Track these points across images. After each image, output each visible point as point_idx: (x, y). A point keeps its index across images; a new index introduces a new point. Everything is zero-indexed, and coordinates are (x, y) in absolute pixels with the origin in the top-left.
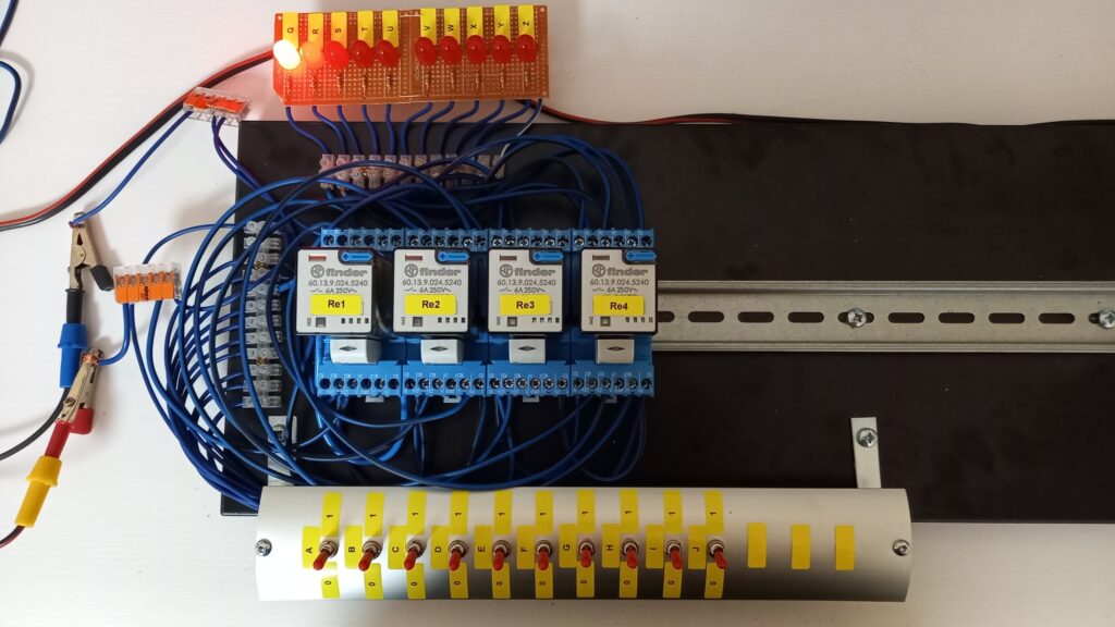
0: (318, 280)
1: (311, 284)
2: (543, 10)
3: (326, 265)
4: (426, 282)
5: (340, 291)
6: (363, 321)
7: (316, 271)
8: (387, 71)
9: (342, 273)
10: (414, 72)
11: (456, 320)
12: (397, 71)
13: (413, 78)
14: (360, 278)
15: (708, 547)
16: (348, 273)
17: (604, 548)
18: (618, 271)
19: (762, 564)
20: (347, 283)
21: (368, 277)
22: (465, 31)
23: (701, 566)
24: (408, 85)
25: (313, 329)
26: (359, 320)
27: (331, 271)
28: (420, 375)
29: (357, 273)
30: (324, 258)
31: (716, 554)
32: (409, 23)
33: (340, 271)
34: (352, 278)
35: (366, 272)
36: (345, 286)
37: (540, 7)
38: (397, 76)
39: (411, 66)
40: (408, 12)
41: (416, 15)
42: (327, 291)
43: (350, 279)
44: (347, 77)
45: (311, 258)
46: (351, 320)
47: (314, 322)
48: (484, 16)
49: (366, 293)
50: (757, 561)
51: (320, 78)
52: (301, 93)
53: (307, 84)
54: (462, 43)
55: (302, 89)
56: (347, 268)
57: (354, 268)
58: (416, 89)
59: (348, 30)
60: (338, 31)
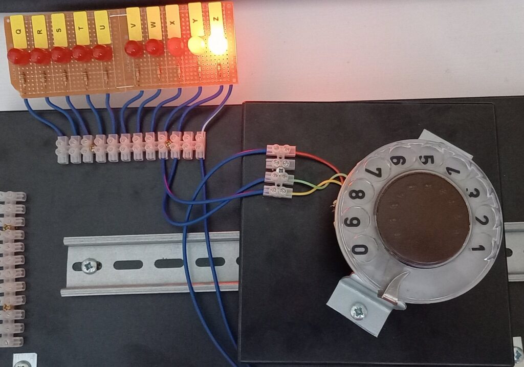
8: (103, 64)
13: (126, 70)
22: (165, 27)
24: (122, 77)
32: (117, 22)
38: (112, 69)
39: (122, 58)
41: (123, 14)
44: (71, 72)
48: (180, 13)
51: (49, 73)
52: (35, 87)
53: (39, 78)
54: (164, 38)
55: (34, 83)
58: (129, 79)
59: (67, 30)
60: (58, 30)
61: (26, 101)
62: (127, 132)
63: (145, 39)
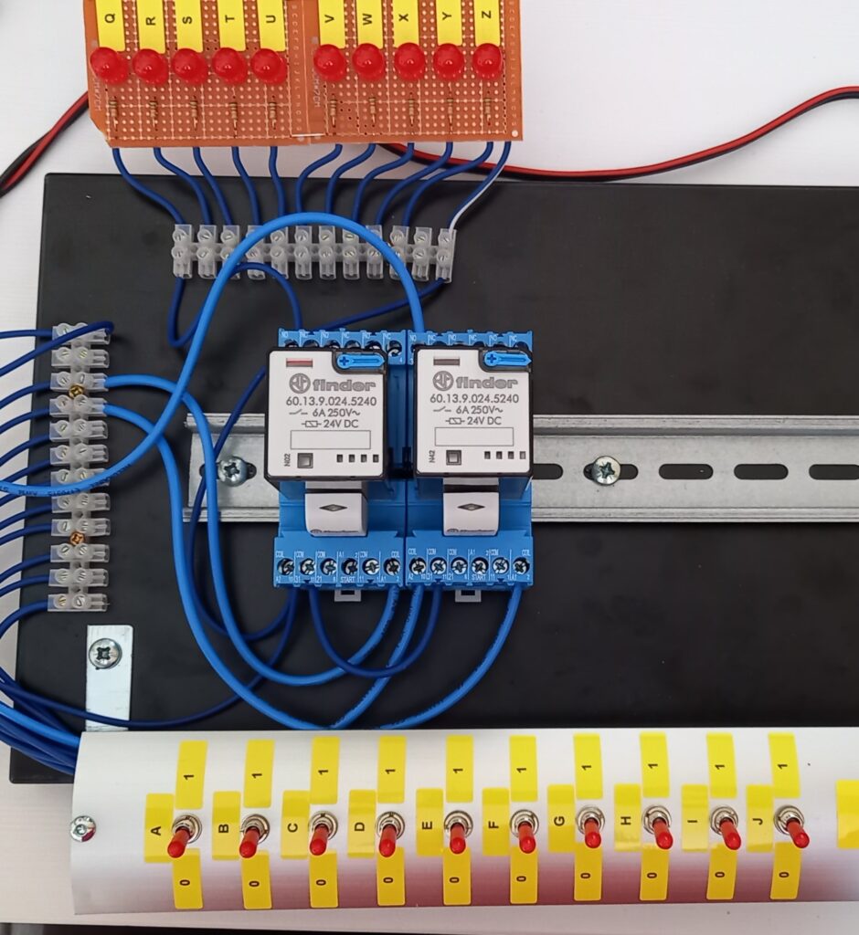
0: (301, 396)
1: (289, 402)
4: (465, 397)
6: (369, 459)
7: (298, 383)
8: (269, 90)
9: (336, 386)
10: (312, 94)
11: (511, 454)
12: (285, 93)
13: (312, 105)
14: (364, 394)
16: (346, 386)
20: (345, 402)
21: (378, 392)
24: (303, 117)
25: (293, 470)
26: (364, 457)
29: (359, 387)
30: (309, 364)
32: (299, 9)
33: (335, 384)
34: (354, 393)
35: (373, 385)
36: (343, 406)
38: (285, 100)
39: (304, 76)
43: (349, 395)
44: (206, 101)
46: (352, 458)
47: (294, 460)
49: (373, 418)
51: (163, 102)
52: (136, 126)
53: (144, 110)
54: (386, 46)
55: (135, 118)
56: (342, 378)
57: (355, 378)
58: (317, 122)
59: (203, 19)
60: (187, 20)
61: (116, 153)
63: (351, 46)
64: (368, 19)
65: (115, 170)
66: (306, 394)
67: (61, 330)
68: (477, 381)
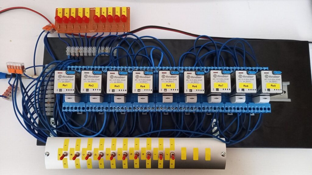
0: (60, 79)
1: (58, 80)
2: (129, 8)
3: (62, 75)
4: (90, 79)
5: (66, 82)
6: (72, 90)
7: (60, 76)
8: (86, 24)
9: (67, 77)
10: (93, 24)
12: (89, 24)
13: (93, 26)
14: (71, 78)
15: (170, 154)
16: (68, 77)
17: (142, 154)
18: (143, 77)
19: (185, 159)
20: (68, 80)
21: (74, 78)
22: (108, 14)
23: (168, 159)
24: (91, 28)
25: (58, 92)
27: (64, 77)
28: (91, 106)
29: (71, 77)
30: (62, 73)
31: (173, 156)
32: (92, 11)
37: (128, 8)
38: (88, 26)
39: (92, 22)
40: (92, 8)
41: (94, 9)
42: (63, 82)
44: (75, 26)
45: (58, 73)
46: (69, 90)
47: (59, 90)
48: (113, 10)
49: (73, 82)
50: (184, 158)
51: (68, 26)
52: (62, 30)
53: (64, 27)
54: (107, 17)
55: (62, 28)
56: (68, 75)
57: (70, 76)
58: (94, 29)
59: (76, 13)
60: (73, 13)
61: (59, 34)
62: (91, 46)
64: (104, 13)
65: (58, 37)
66: (61, 78)
67: (46, 65)
68: (92, 76)
